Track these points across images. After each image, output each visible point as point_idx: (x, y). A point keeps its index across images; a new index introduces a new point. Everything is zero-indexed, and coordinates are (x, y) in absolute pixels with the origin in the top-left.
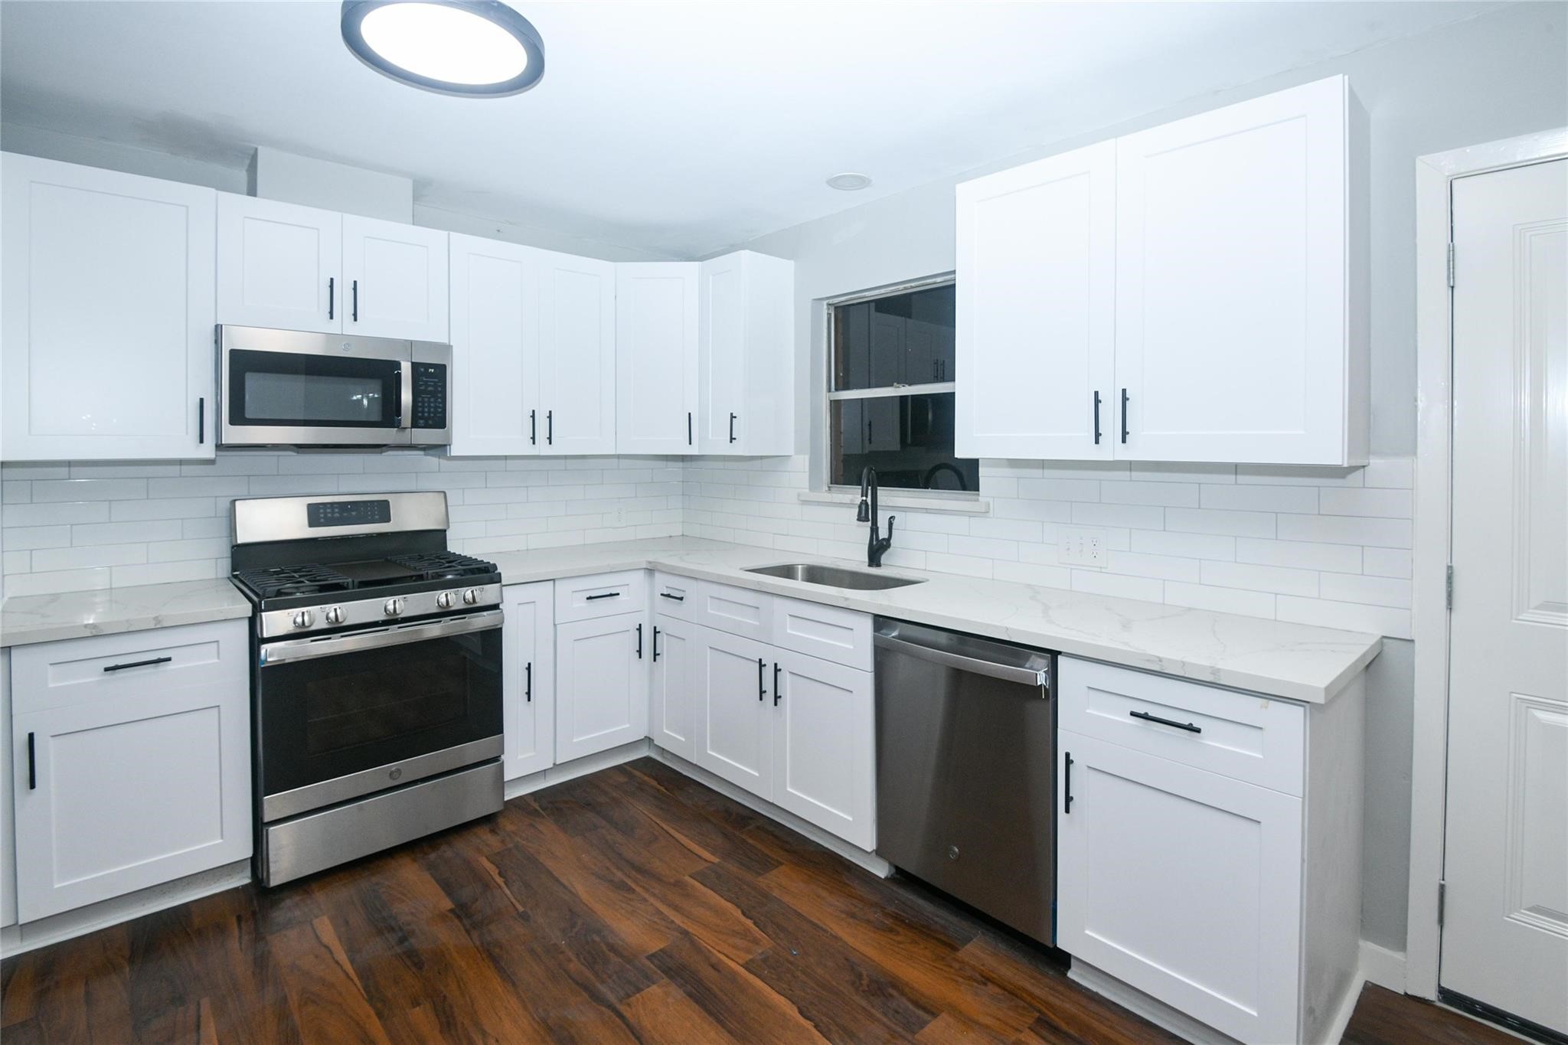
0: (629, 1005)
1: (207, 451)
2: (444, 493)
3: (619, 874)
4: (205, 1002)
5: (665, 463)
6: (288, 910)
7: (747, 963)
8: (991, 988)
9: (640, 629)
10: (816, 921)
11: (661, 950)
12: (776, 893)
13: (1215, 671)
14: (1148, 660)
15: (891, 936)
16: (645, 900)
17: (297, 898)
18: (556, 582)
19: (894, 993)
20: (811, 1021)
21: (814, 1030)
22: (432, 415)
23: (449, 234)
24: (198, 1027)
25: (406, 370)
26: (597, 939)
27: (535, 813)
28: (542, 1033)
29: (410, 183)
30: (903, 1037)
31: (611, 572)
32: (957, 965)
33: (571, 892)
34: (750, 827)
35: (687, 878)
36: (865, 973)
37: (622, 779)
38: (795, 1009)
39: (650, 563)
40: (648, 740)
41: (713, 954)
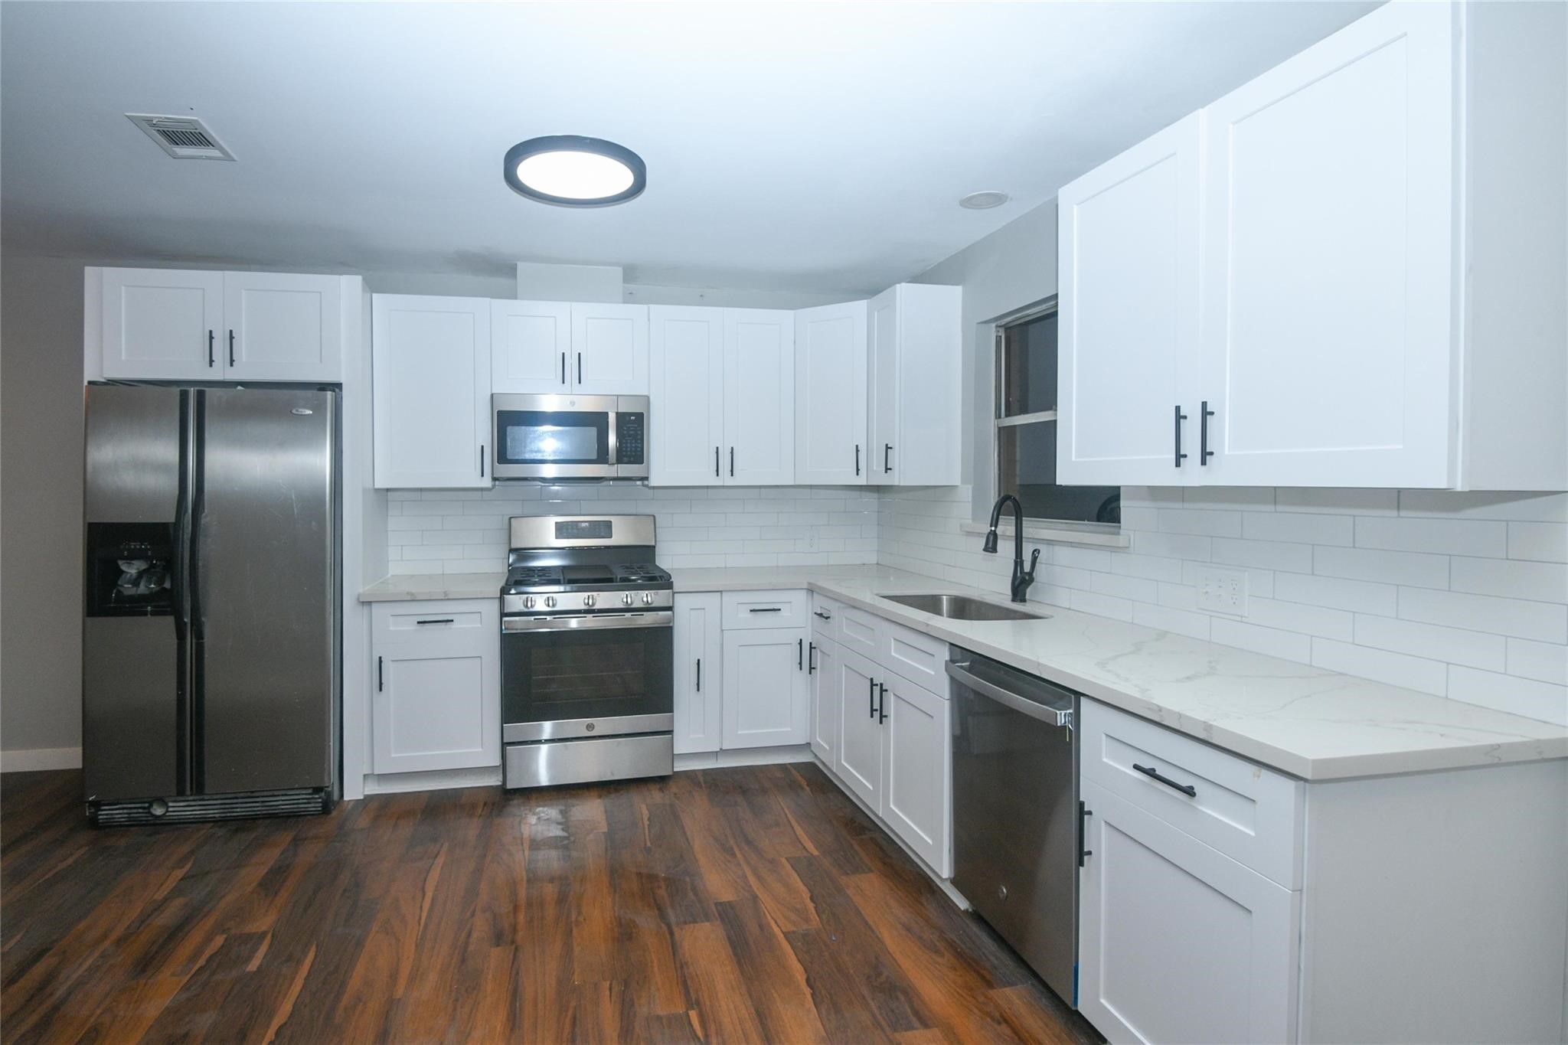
0: (682, 929)
1: (487, 482)
2: (654, 516)
3: (732, 842)
4: (446, 845)
5: (858, 493)
6: (515, 807)
7: (789, 932)
8: (1004, 1029)
9: (801, 643)
10: (871, 923)
11: (729, 902)
12: (850, 892)
13: (1208, 727)
14: (1149, 709)
15: (934, 956)
16: (739, 865)
17: (521, 801)
18: (724, 594)
19: (902, 998)
20: (812, 989)
21: (809, 997)
22: (633, 454)
23: (649, 307)
24: (436, 857)
25: (612, 419)
26: (688, 879)
27: (699, 784)
28: (615, 924)
29: (620, 269)
30: (883, 1030)
31: (773, 590)
32: (981, 999)
33: (689, 843)
34: (864, 837)
35: (784, 860)
36: (885, 973)
37: (779, 775)
38: (805, 977)
39: (809, 583)
40: (807, 746)
41: (766, 918)
